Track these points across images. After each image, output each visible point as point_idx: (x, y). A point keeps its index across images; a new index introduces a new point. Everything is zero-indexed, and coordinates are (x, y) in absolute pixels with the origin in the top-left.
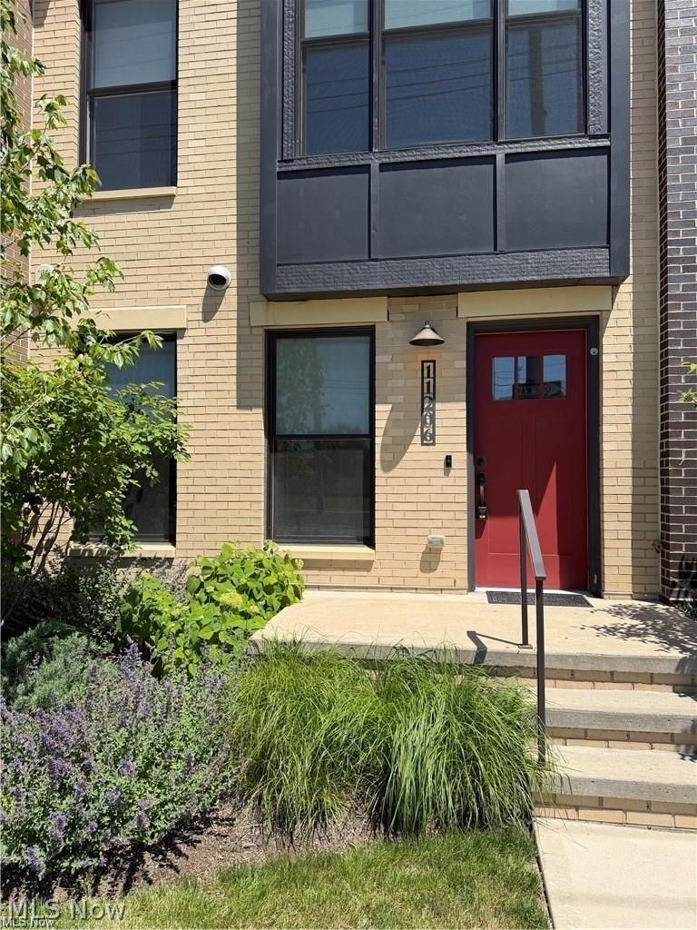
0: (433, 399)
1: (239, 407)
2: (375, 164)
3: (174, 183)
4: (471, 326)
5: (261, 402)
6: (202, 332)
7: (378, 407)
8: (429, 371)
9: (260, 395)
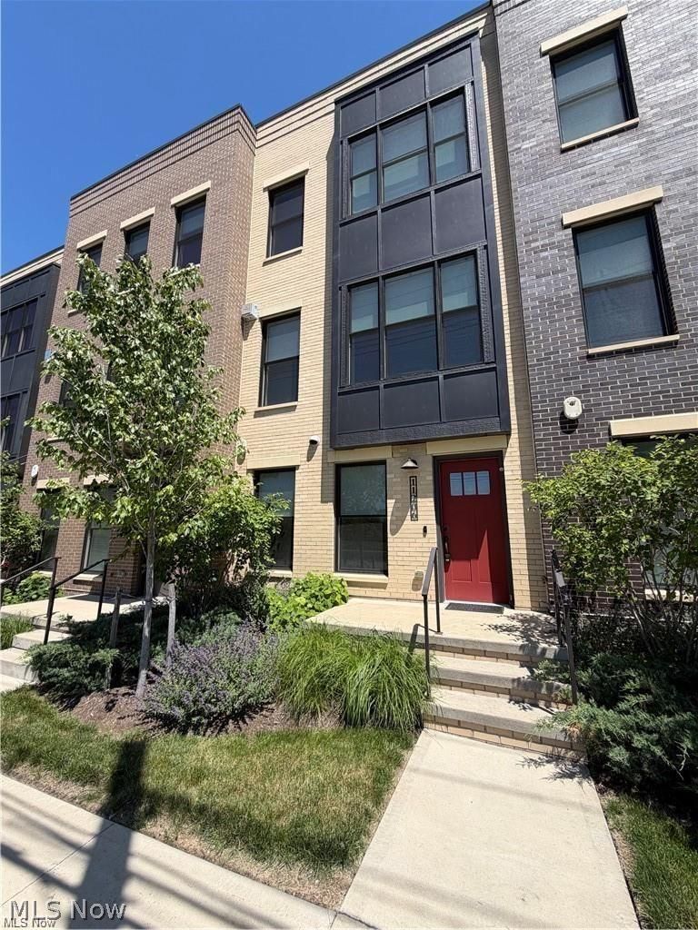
0: (416, 497)
1: (322, 502)
2: (382, 386)
3: (296, 400)
4: (435, 458)
5: (333, 499)
6: (306, 466)
7: (388, 501)
8: (413, 481)
9: (332, 496)
